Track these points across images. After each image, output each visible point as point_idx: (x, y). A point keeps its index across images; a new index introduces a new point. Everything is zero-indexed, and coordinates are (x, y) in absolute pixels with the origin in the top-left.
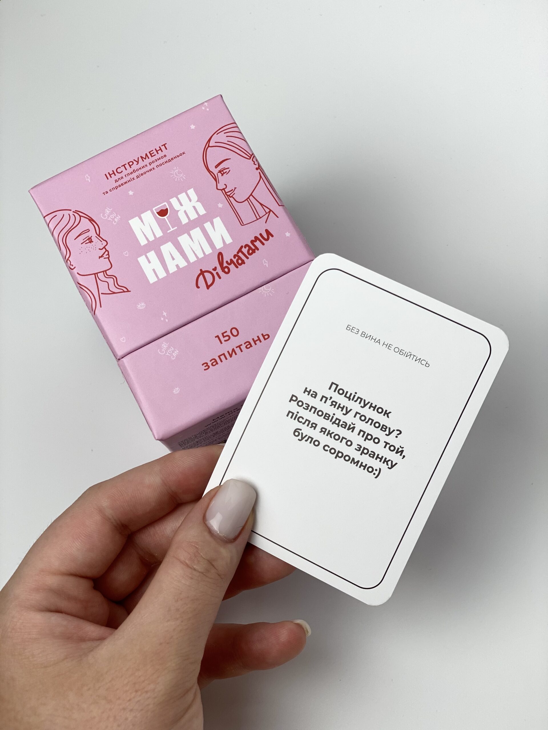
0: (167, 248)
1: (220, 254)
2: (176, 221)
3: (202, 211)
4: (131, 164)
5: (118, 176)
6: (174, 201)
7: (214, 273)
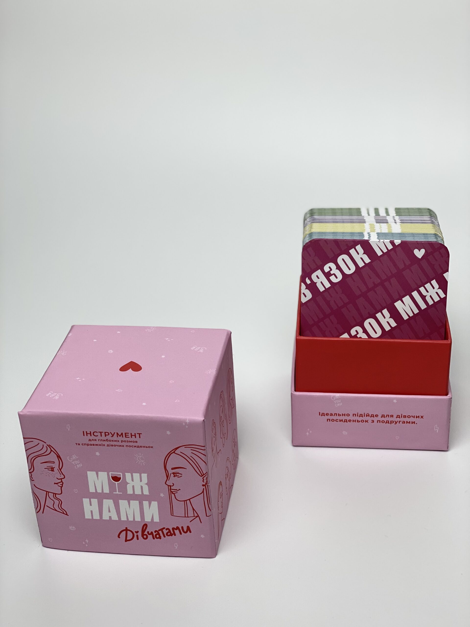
0: (109, 503)
1: (145, 525)
2: (123, 488)
3: (146, 492)
4: (107, 434)
5: (93, 437)
6: (128, 475)
7: (135, 534)
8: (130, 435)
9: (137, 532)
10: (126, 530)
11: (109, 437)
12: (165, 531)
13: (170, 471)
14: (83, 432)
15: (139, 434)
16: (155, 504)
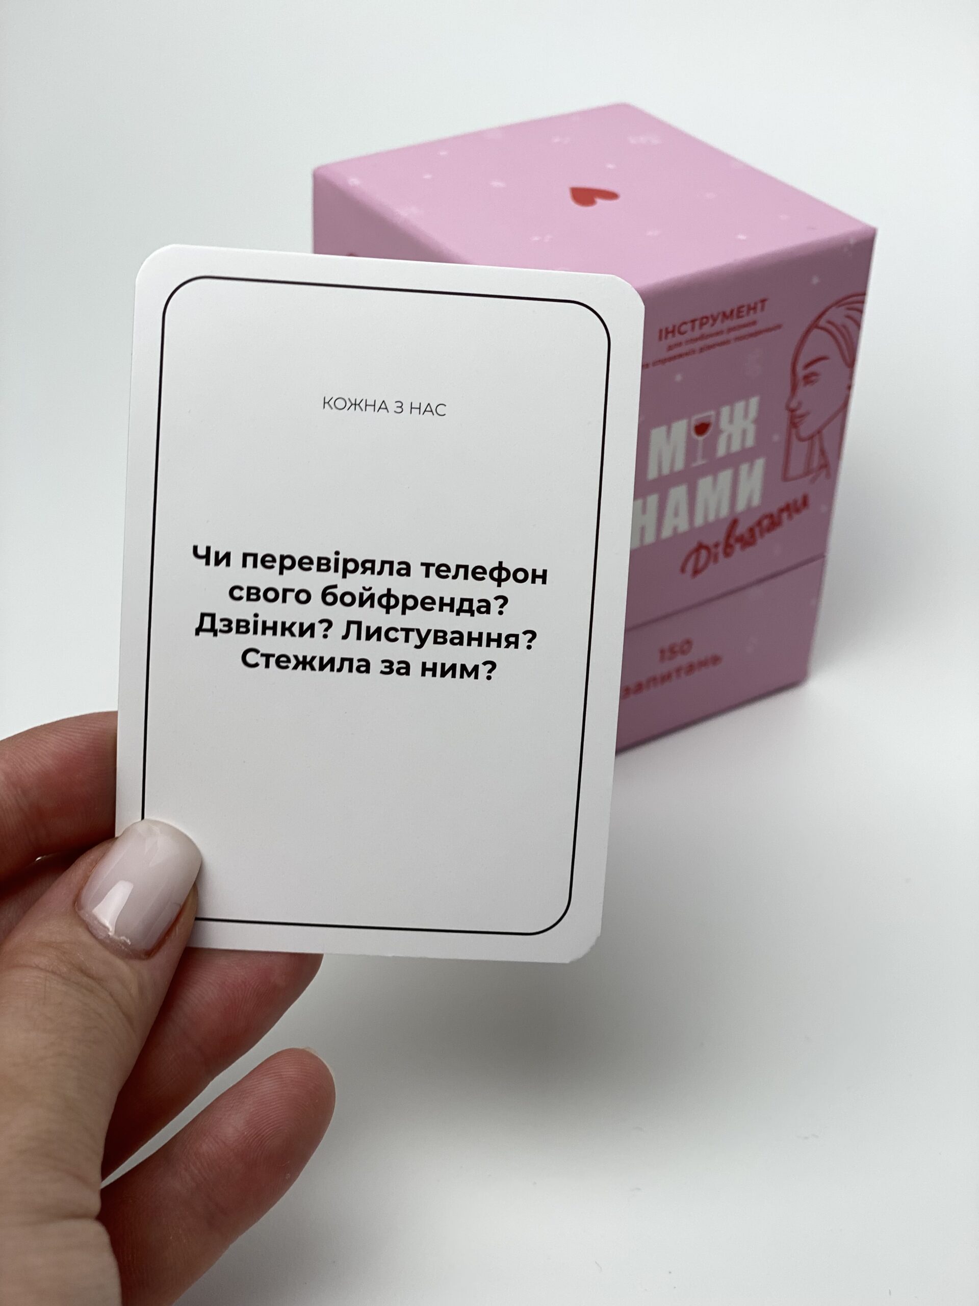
0: (678, 494)
1: (734, 523)
2: (711, 447)
3: (750, 442)
4: (705, 320)
5: (678, 338)
6: (725, 411)
7: (713, 550)
8: (745, 309)
9: (717, 545)
10: (701, 547)
11: (707, 329)
12: (766, 523)
13: (801, 372)
14: (661, 331)
15: (763, 301)
16: (760, 463)
